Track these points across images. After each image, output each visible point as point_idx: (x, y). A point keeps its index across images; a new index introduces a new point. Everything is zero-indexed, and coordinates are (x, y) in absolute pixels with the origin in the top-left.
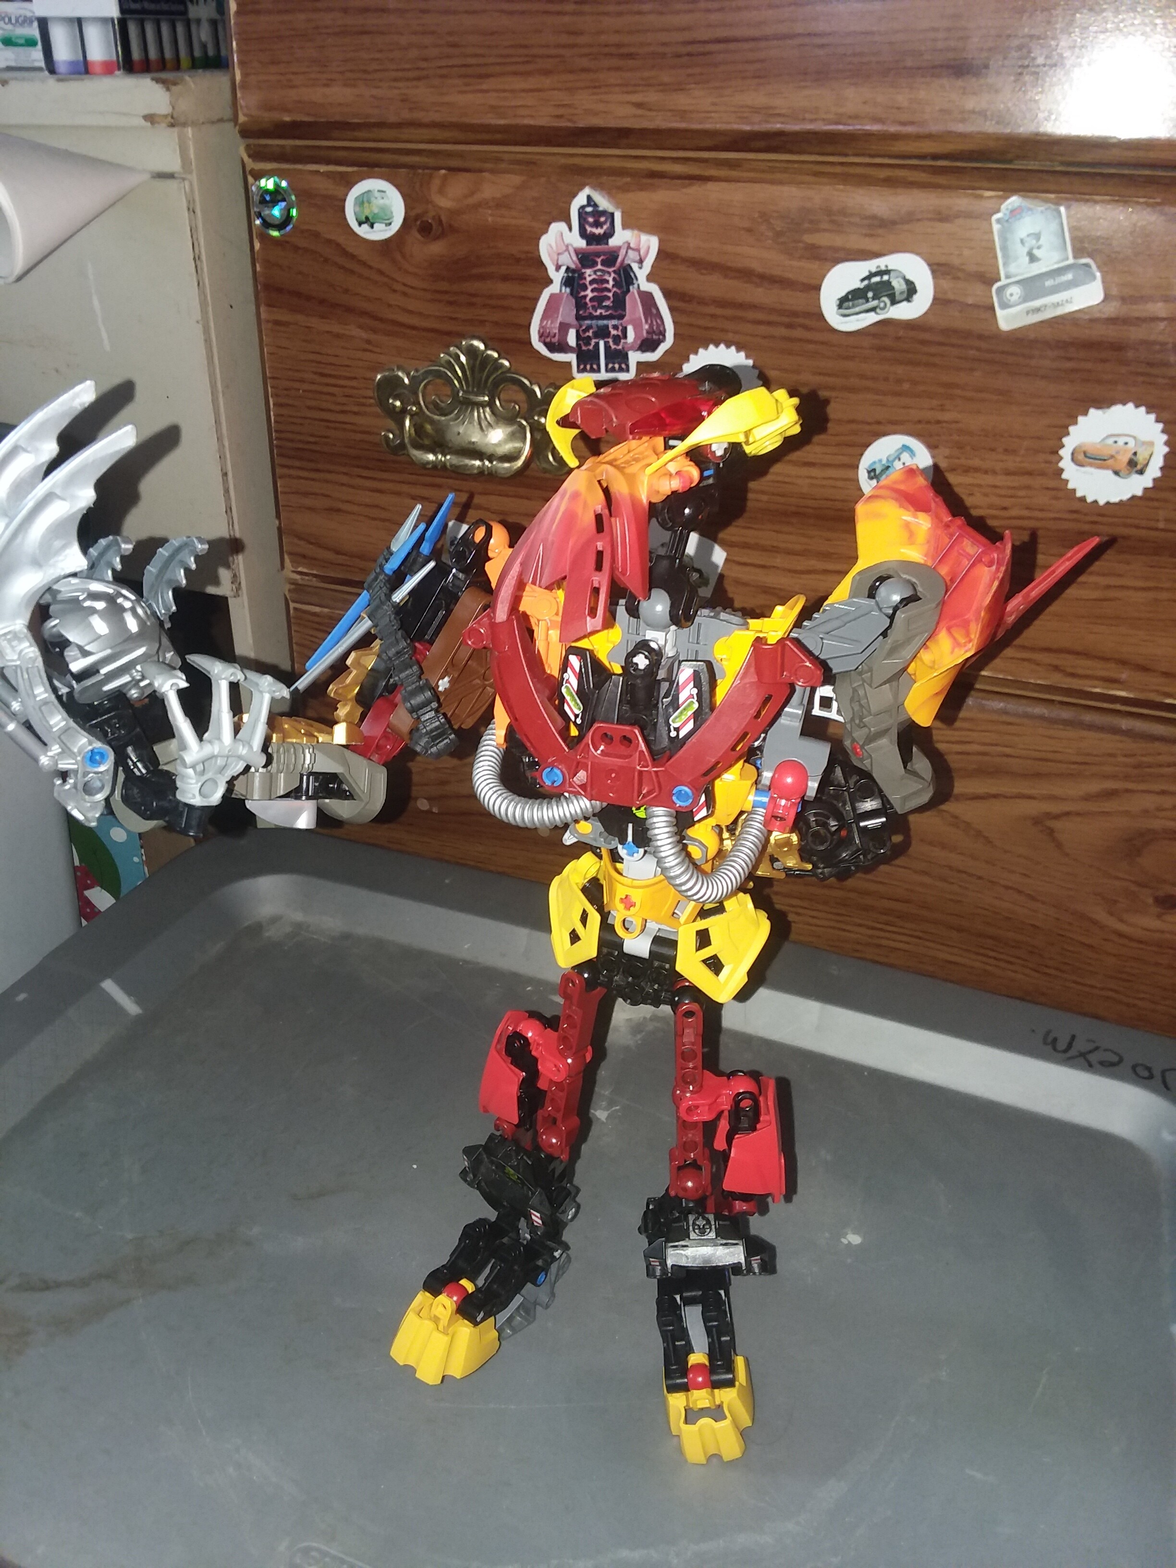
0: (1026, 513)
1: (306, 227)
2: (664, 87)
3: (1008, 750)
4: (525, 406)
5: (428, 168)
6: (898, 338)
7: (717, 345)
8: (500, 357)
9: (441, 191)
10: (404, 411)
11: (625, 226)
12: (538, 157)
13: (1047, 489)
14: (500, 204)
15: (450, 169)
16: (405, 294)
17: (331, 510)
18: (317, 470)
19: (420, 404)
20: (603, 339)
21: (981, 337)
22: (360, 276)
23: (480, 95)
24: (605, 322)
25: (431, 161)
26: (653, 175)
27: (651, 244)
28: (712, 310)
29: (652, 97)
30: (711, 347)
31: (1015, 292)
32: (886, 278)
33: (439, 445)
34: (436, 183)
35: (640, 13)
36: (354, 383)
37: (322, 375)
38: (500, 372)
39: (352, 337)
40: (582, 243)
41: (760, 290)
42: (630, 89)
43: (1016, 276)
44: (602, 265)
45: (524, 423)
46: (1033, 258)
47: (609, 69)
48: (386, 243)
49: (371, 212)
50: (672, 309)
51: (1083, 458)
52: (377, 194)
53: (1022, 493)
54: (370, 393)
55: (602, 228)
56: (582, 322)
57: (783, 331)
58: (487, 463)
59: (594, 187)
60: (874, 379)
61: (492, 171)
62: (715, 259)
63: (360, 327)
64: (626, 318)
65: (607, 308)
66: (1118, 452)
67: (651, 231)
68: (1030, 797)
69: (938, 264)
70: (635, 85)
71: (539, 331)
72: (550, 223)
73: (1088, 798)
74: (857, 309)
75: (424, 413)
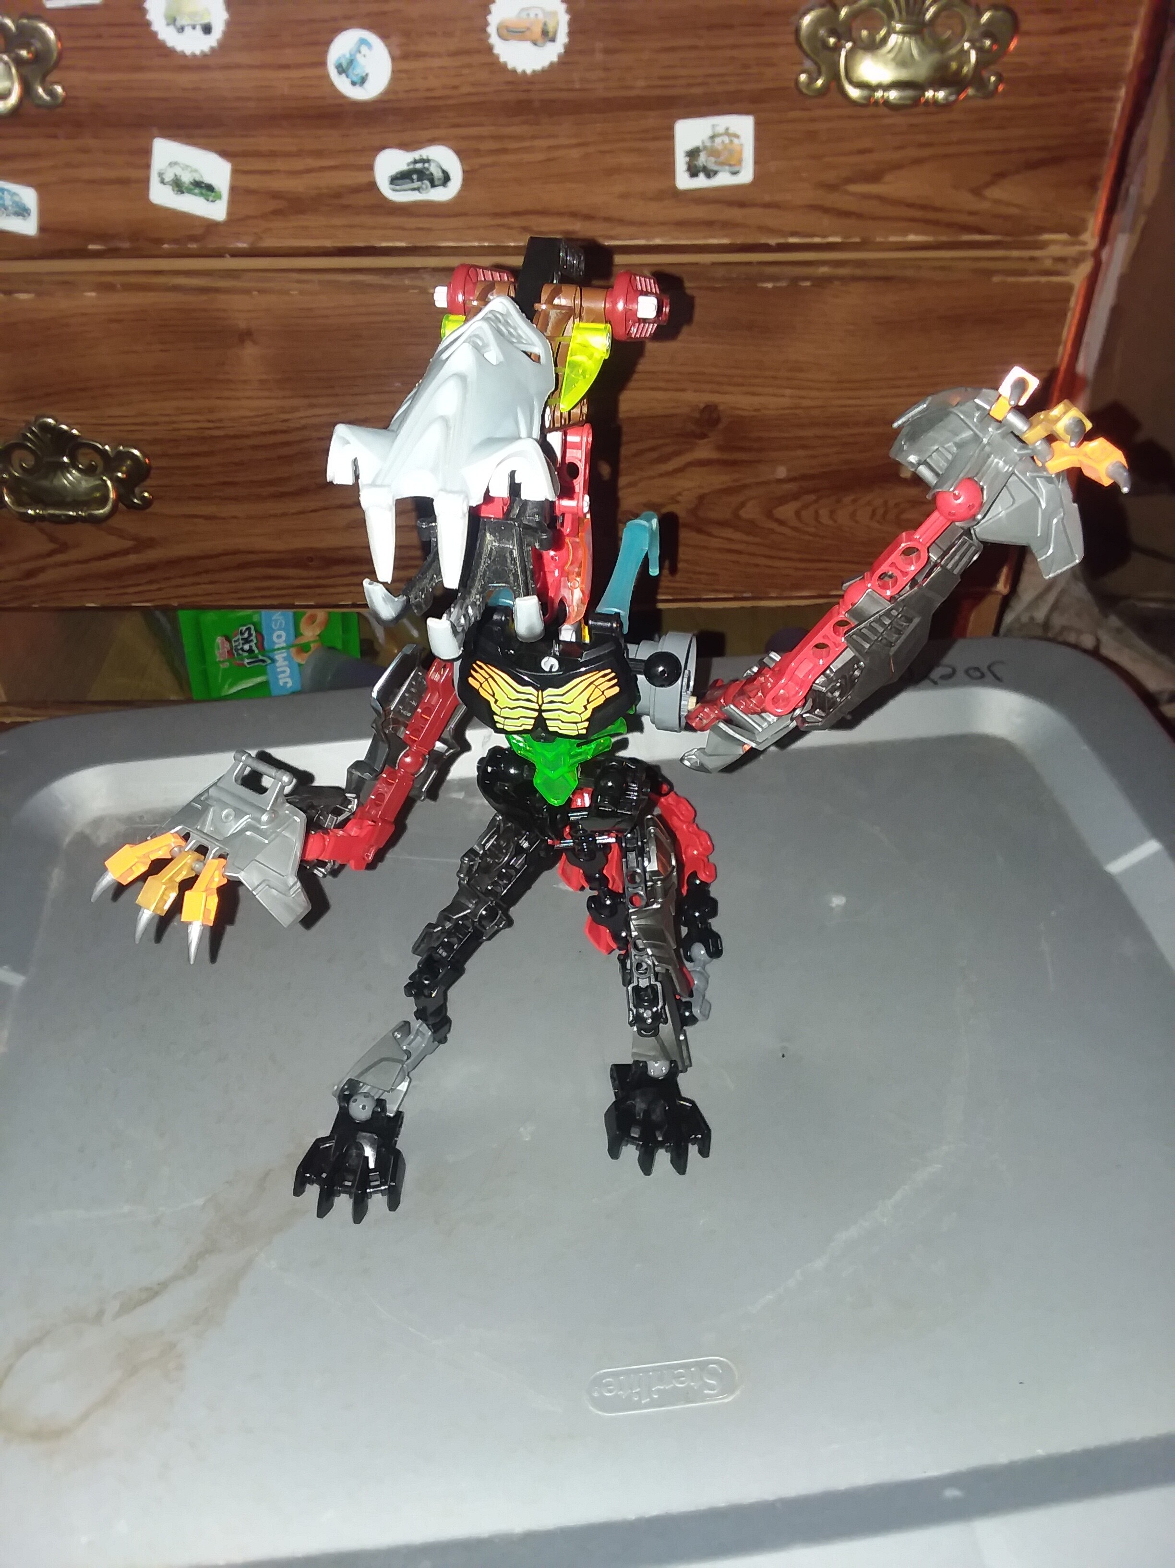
13: (484, 65)
45: (5, 57)
51: (509, 32)
53: (466, 71)
66: (532, 25)
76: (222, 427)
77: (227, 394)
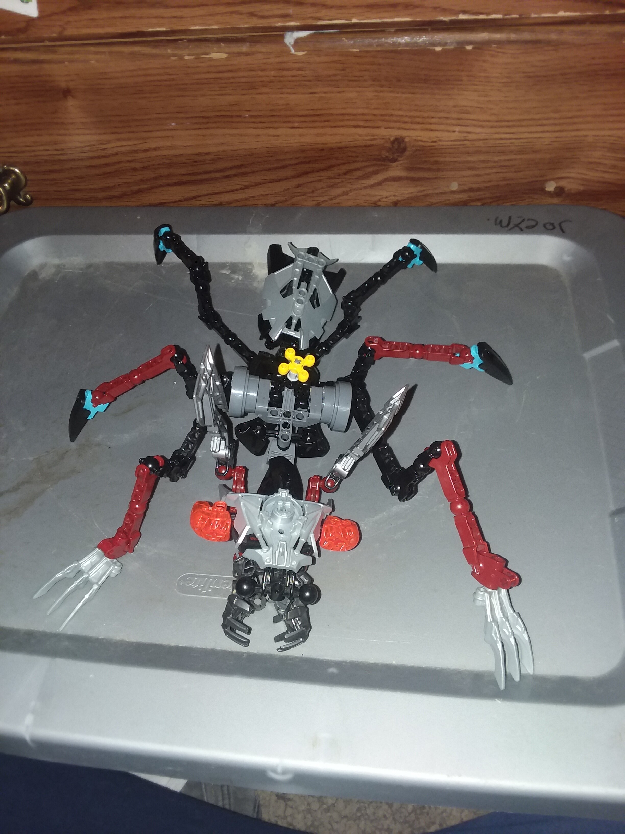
76: (64, 154)
77: (63, 132)
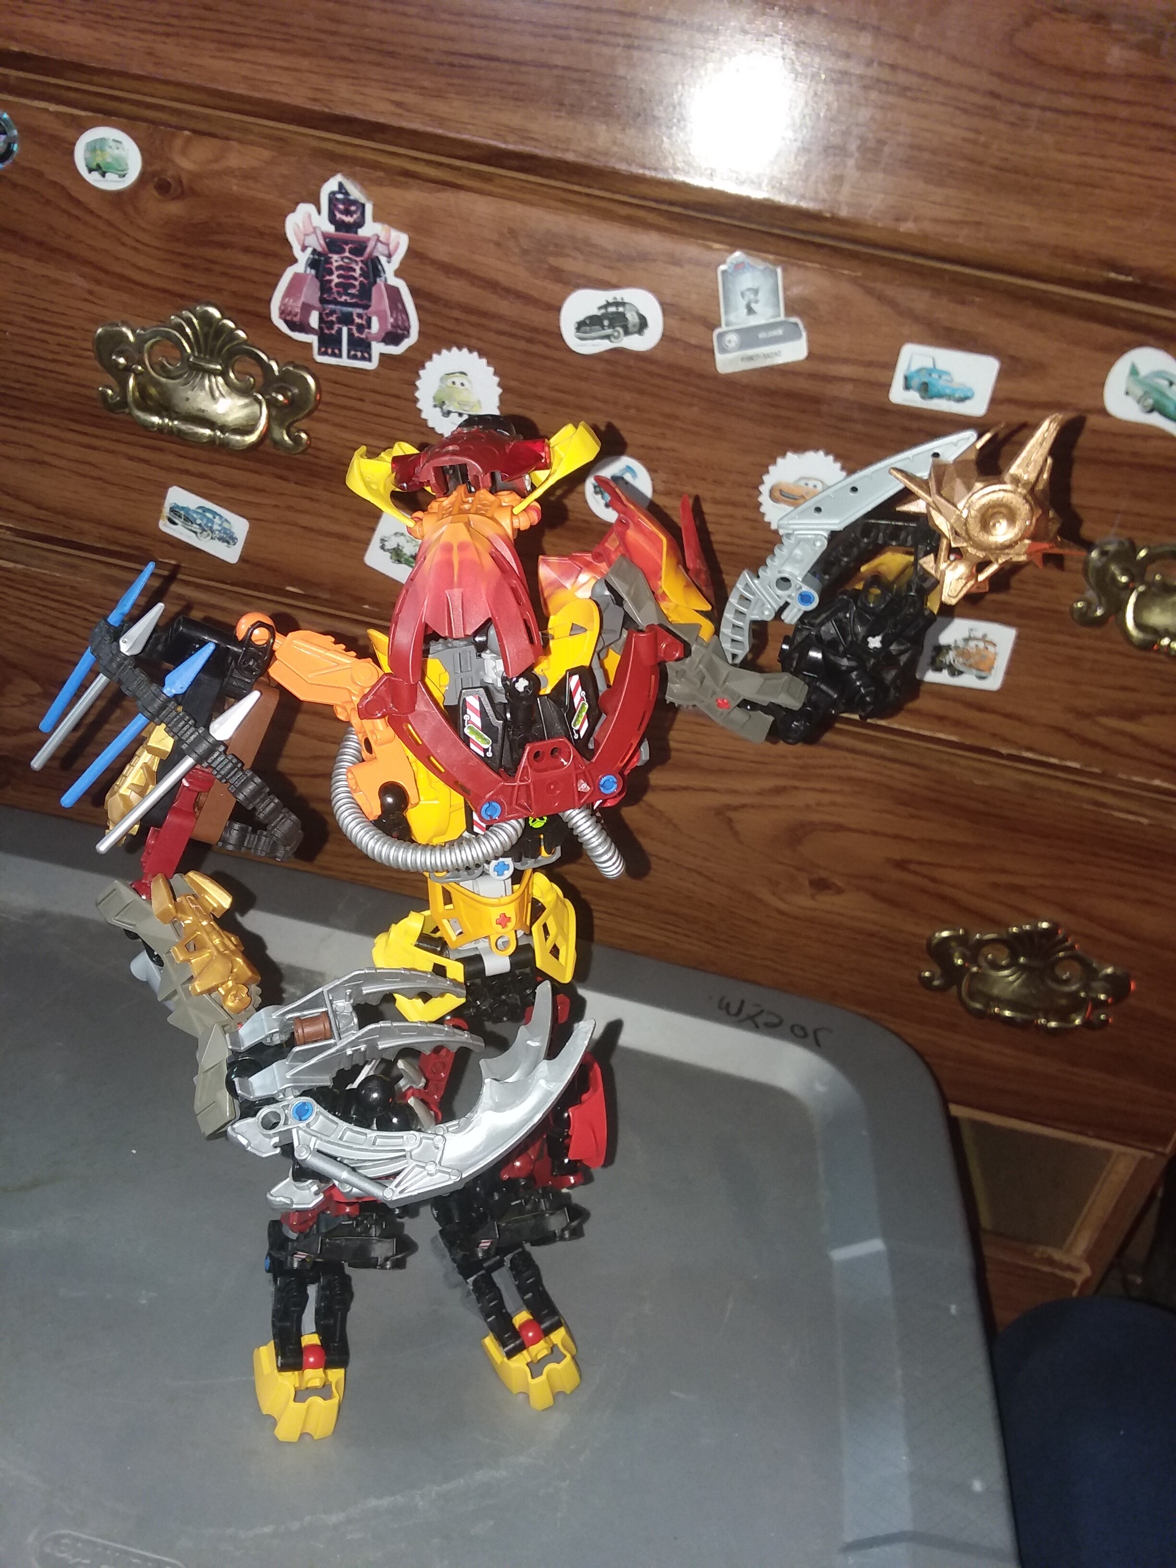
0: (728, 539)
1: (26, 164)
2: (423, 91)
3: (699, 748)
4: (261, 380)
5: (171, 126)
6: (628, 367)
7: (460, 348)
8: (237, 328)
9: (184, 152)
10: (127, 369)
11: (376, 219)
12: (287, 135)
13: (747, 519)
14: (247, 175)
15: (194, 131)
16: (136, 249)
17: (33, 461)
18: (22, 419)
19: (144, 363)
20: (346, 325)
21: (701, 376)
22: (86, 223)
23: (232, 63)
24: (350, 309)
25: (174, 120)
26: (407, 174)
27: (401, 241)
28: (456, 314)
29: (411, 98)
30: (455, 350)
31: (733, 339)
32: (621, 309)
33: (165, 408)
34: (178, 143)
35: (404, 14)
36: (70, 333)
37: (33, 319)
38: (236, 342)
39: (72, 285)
40: (331, 229)
41: (506, 302)
42: (391, 87)
43: (736, 324)
44: (350, 252)
45: (260, 397)
46: (750, 311)
47: (370, 63)
48: (118, 194)
49: (104, 159)
50: (418, 307)
51: (780, 495)
52: (112, 144)
53: (726, 521)
54: (89, 345)
55: (352, 216)
56: (326, 306)
57: (522, 345)
58: (219, 433)
59: (347, 175)
60: (605, 402)
61: (240, 141)
62: (464, 266)
63: (83, 276)
64: (371, 309)
65: (352, 296)
66: (807, 493)
67: (402, 228)
68: (714, 790)
69: (667, 304)
70: (395, 84)
71: (280, 308)
72: (297, 204)
73: (761, 793)
74: (593, 334)
75: (149, 373)
